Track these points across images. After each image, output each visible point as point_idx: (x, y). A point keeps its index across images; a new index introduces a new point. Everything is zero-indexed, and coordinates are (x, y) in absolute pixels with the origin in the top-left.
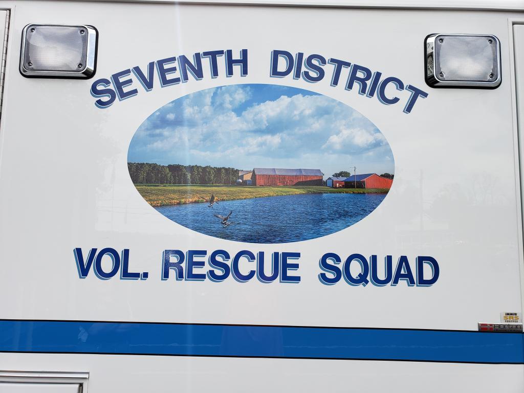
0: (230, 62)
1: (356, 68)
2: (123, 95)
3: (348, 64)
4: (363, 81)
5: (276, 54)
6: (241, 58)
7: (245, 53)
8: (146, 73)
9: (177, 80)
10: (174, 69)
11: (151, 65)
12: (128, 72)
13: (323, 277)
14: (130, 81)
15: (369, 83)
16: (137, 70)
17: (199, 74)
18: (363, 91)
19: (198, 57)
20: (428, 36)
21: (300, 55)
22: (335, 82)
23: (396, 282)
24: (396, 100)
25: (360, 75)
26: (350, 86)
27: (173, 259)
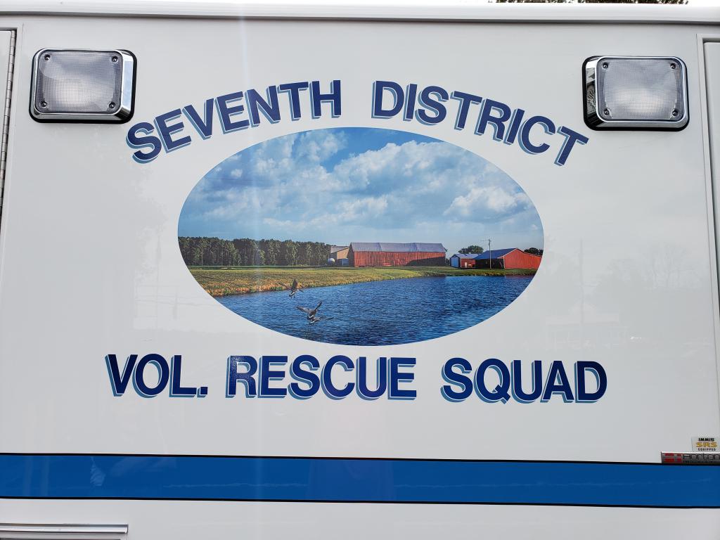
0: (317, 98)
1: (490, 104)
2: (171, 145)
3: (478, 99)
4: (499, 123)
5: (380, 86)
6: (331, 92)
7: (337, 85)
8: (202, 114)
9: (243, 124)
10: (240, 108)
11: (209, 104)
12: (177, 112)
13: (447, 391)
14: (180, 126)
15: (507, 124)
16: (190, 110)
17: (274, 115)
18: (499, 135)
19: (273, 91)
20: (588, 60)
21: (413, 88)
22: (461, 124)
23: (547, 397)
24: (544, 148)
25: (495, 113)
26: (481, 129)
27: (242, 369)
